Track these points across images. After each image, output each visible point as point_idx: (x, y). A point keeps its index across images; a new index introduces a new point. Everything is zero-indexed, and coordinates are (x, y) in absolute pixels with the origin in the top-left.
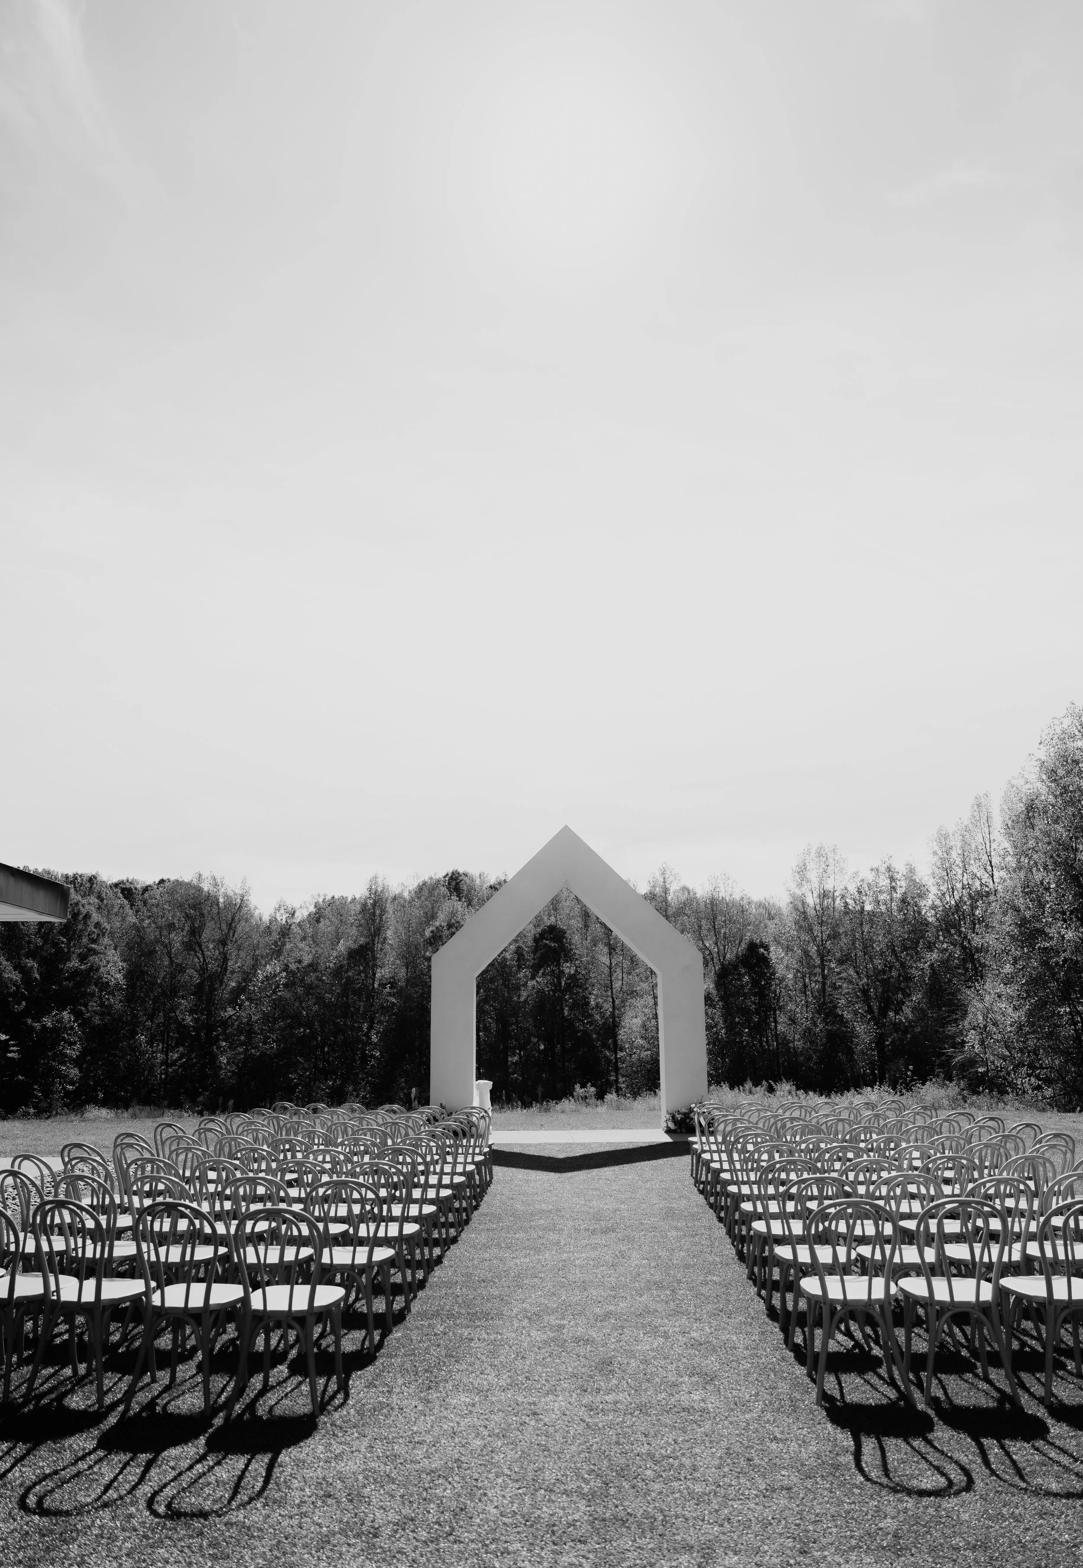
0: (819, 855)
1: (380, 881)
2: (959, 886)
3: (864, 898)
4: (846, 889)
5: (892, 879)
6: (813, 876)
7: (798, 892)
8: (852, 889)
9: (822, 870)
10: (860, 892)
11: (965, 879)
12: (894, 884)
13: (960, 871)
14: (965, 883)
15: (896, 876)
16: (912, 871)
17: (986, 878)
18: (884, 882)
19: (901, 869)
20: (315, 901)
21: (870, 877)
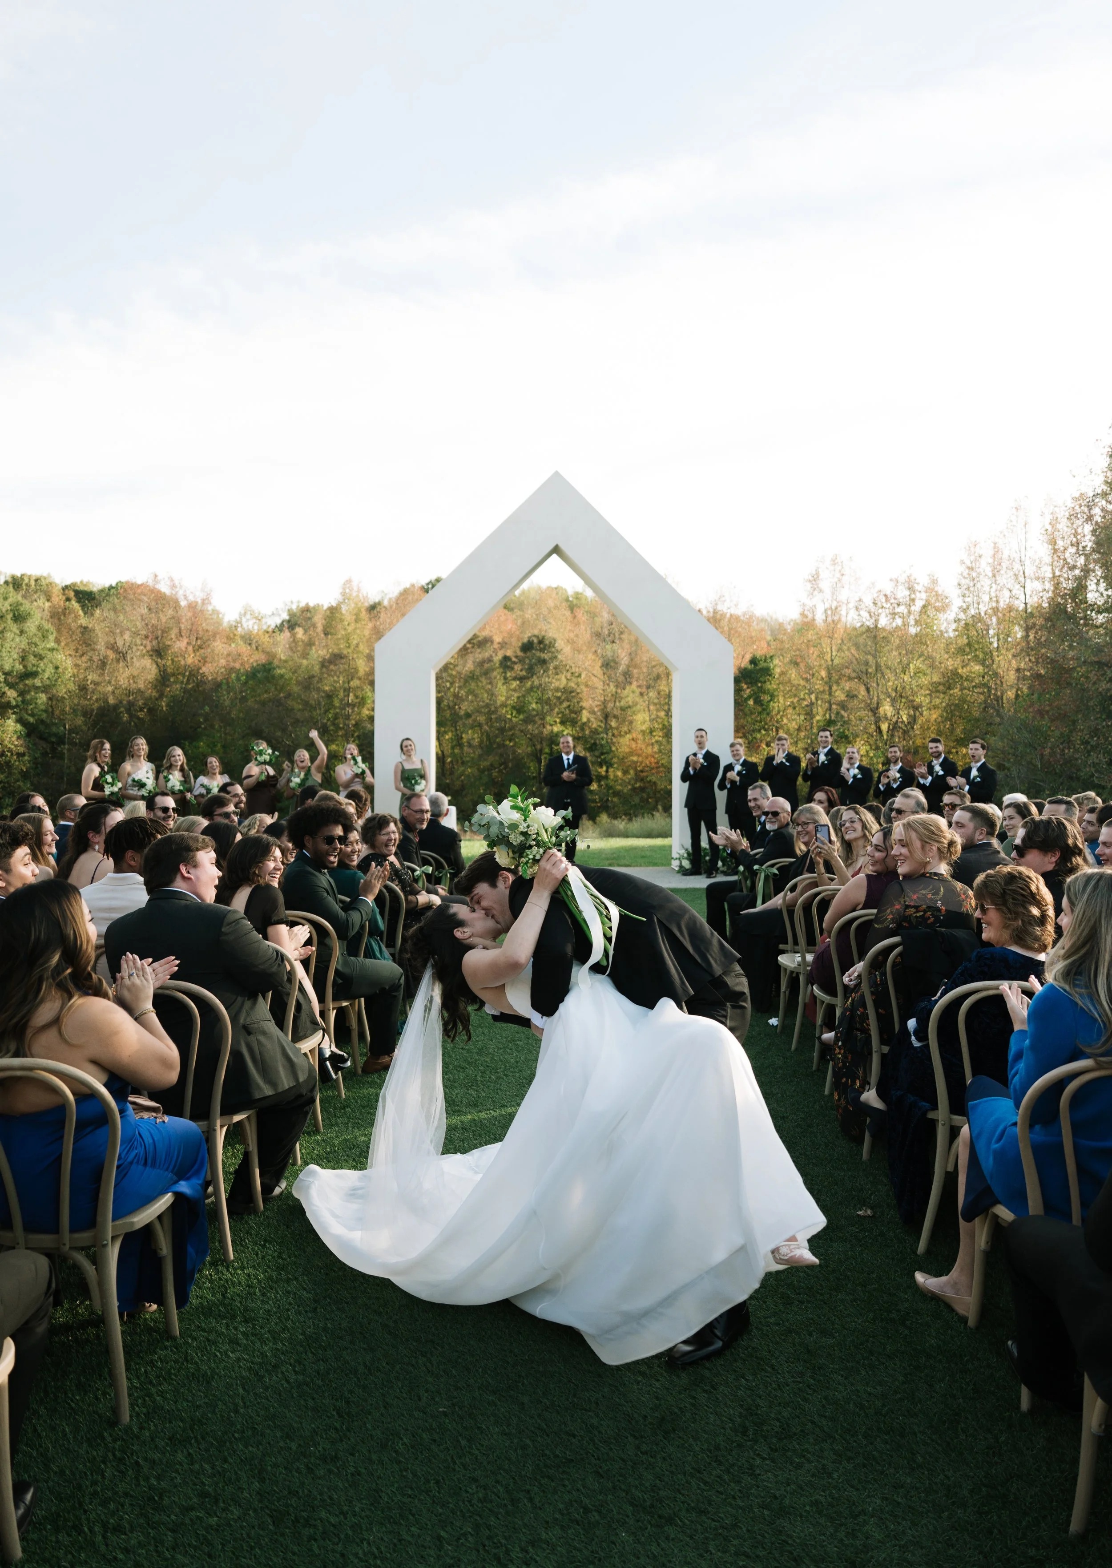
0: (834, 562)
1: (355, 584)
2: (986, 598)
3: (880, 611)
4: (860, 600)
5: (911, 589)
6: (825, 584)
7: (809, 603)
8: (868, 601)
9: (836, 580)
10: (875, 604)
11: (993, 590)
12: (913, 596)
13: (988, 582)
14: (993, 595)
15: (917, 587)
16: (934, 582)
17: (1017, 591)
18: (902, 593)
19: (923, 581)
20: (287, 608)
21: (888, 588)
